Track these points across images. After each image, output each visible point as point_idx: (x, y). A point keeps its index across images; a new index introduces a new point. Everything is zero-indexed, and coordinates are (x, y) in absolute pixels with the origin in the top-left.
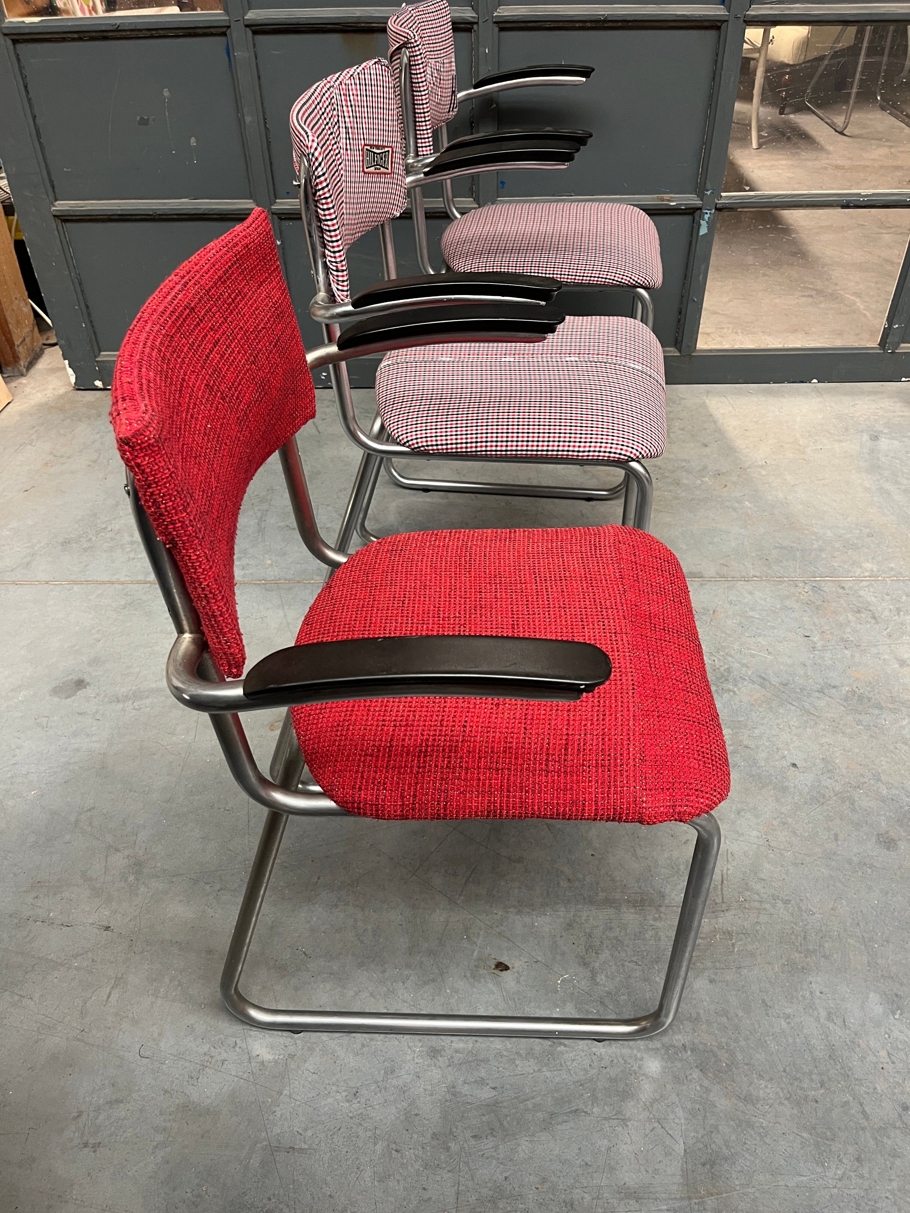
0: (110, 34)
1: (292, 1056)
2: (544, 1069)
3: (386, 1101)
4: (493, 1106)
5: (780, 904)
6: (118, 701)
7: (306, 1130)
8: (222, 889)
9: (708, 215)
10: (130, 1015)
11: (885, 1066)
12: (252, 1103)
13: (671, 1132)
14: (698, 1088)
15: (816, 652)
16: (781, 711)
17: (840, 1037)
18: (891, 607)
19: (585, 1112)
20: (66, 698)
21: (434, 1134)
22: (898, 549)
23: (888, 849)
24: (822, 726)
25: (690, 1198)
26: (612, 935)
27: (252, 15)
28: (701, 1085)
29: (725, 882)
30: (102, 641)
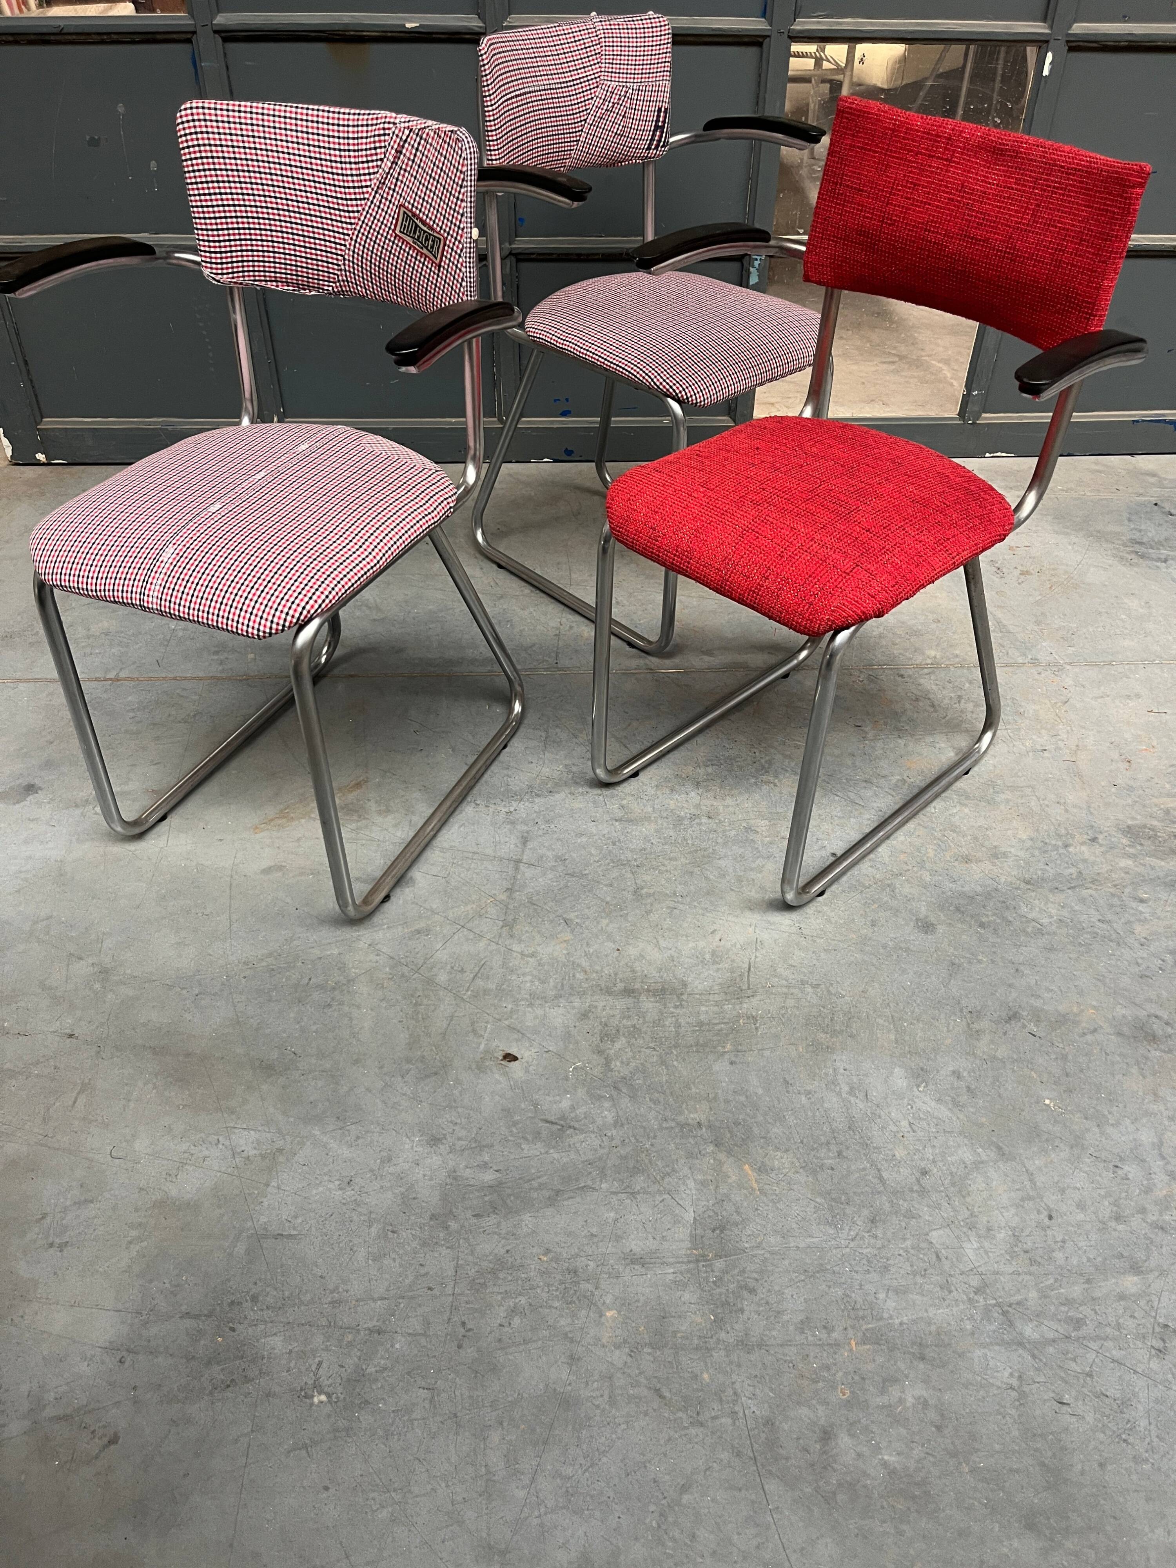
0: (52, 38)
1: (280, 1151)
2: (552, 1151)
3: (382, 1187)
4: (496, 1187)
5: (809, 989)
6: (77, 806)
7: (296, 1217)
8: (200, 993)
9: (758, 262)
10: (100, 1118)
11: (906, 1135)
12: (237, 1195)
13: (681, 1203)
14: (712, 1161)
15: (866, 742)
16: (824, 801)
17: (861, 1110)
18: (952, 695)
19: (593, 1188)
20: (14, 804)
21: (433, 1215)
22: (965, 635)
23: (926, 933)
24: (867, 816)
25: (698, 1261)
26: (629, 1023)
27: (222, 19)
28: (715, 1159)
29: (752, 969)
30: (55, 743)
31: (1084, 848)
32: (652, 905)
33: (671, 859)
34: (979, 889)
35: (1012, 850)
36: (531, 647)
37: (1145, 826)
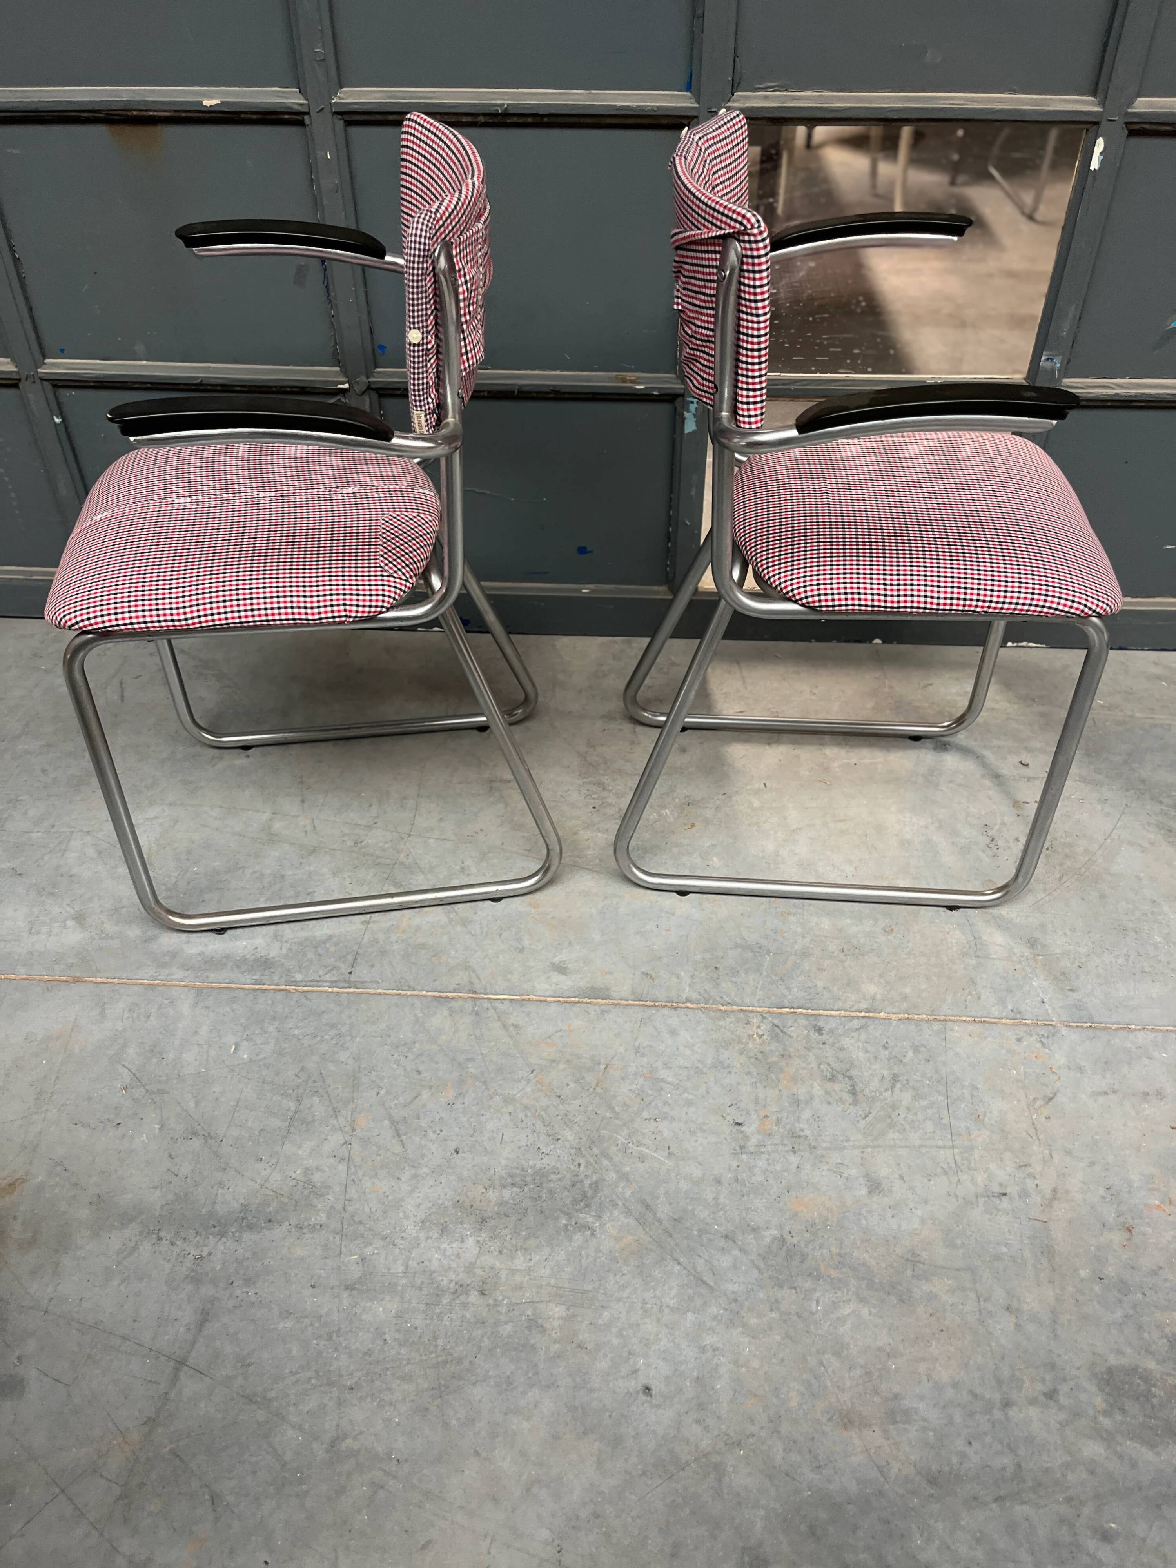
9: (695, 405)
15: (744, 1156)
16: (657, 1273)
18: (885, 1073)
24: (713, 1310)
31: (1033, 1412)
32: (349, 1475)
33: (403, 1378)
34: (853, 1488)
35: (921, 1406)
36: (324, 943)
37: (1133, 1371)
